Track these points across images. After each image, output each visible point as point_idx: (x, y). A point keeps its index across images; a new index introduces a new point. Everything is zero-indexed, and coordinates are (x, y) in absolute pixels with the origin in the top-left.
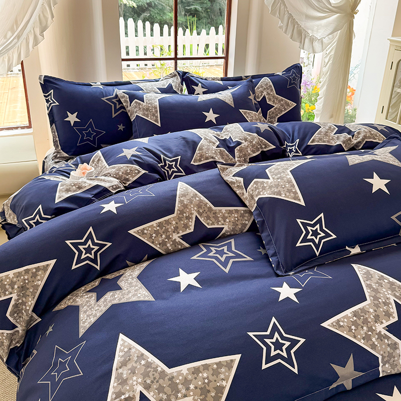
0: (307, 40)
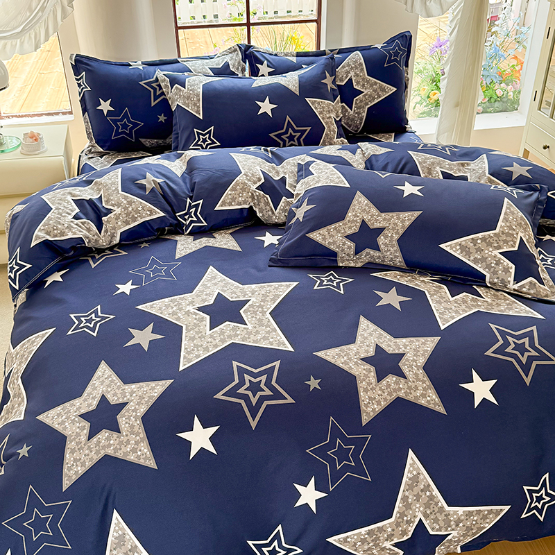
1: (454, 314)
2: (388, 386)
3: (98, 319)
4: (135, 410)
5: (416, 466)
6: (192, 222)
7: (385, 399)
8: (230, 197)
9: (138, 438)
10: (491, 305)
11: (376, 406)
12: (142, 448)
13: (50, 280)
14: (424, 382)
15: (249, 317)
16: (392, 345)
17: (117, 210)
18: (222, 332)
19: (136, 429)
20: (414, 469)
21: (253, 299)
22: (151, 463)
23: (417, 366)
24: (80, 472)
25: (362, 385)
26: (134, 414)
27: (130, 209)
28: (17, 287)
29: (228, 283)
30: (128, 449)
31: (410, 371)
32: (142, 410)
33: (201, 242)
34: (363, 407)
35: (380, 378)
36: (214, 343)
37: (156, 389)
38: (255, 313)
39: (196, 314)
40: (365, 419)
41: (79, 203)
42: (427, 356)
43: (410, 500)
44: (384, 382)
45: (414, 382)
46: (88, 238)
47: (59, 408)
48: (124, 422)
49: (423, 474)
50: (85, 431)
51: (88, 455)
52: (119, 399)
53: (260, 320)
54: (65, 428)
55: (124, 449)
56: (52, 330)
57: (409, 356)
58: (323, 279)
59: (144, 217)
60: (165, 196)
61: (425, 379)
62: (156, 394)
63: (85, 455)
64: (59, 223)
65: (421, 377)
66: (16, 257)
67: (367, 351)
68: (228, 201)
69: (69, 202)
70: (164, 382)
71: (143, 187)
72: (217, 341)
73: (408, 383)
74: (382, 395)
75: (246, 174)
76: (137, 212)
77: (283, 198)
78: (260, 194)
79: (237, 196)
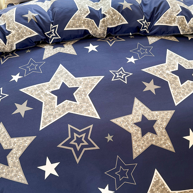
1: (182, 96)
2: (147, 138)
4: (16, 154)
5: (158, 176)
6: (53, 37)
7: (145, 146)
8: (72, 23)
9: (17, 169)
11: (140, 150)
12: (20, 174)
15: (78, 97)
17: (13, 32)
18: (64, 106)
19: (16, 164)
21: (80, 87)
23: (162, 127)
25: (134, 138)
27: (20, 31)
30: (13, 175)
31: (159, 130)
32: (19, 154)
33: (57, 50)
34: (134, 150)
35: (143, 134)
36: (59, 113)
37: (27, 141)
38: (81, 95)
39: (50, 95)
40: (135, 156)
42: (168, 121)
43: (154, 190)
44: (145, 137)
45: (160, 136)
48: (10, 160)
49: (161, 180)
52: (8, 146)
53: (83, 99)
55: (10, 175)
58: (117, 74)
59: (27, 35)
60: (38, 24)
62: (27, 145)
65: (164, 133)
67: (137, 119)
68: (71, 25)
70: (31, 137)
71: (26, 19)
72: (61, 111)
73: (157, 137)
74: (144, 144)
75: (80, 10)
76: (23, 33)
77: (101, 20)
78: (88, 20)
79: (76, 23)
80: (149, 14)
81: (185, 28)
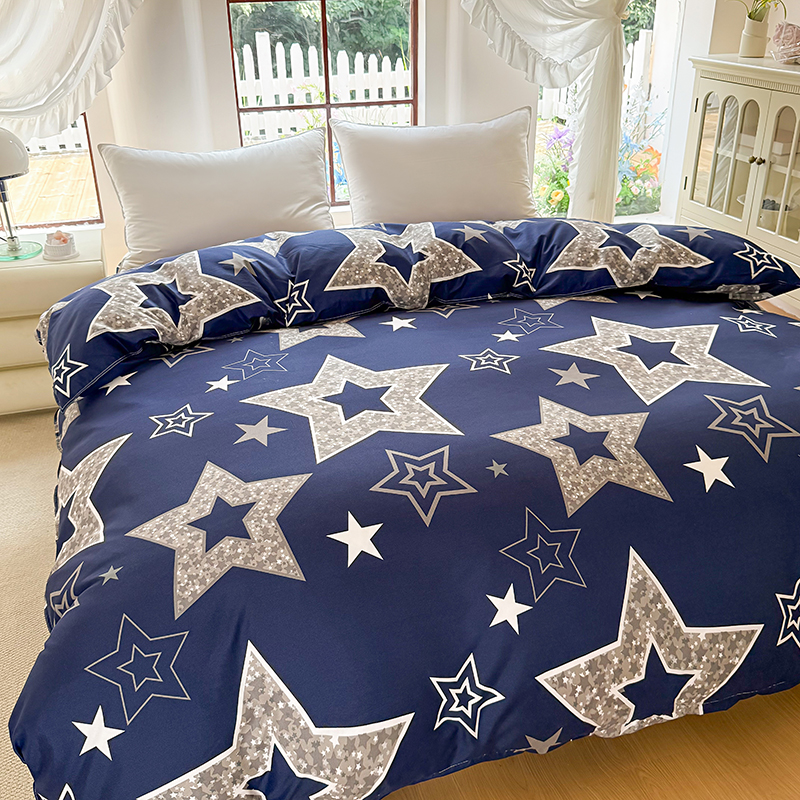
0: (539, 67)
1: (657, 389)
2: (594, 468)
3: (189, 419)
4: (267, 510)
5: (640, 568)
6: (295, 308)
7: (593, 485)
8: (343, 274)
9: (275, 543)
10: (699, 372)
11: (582, 493)
12: (283, 556)
13: (112, 387)
14: (639, 463)
15: (394, 403)
16: (588, 423)
17: (199, 296)
18: (362, 421)
19: (271, 533)
20: (639, 573)
21: (394, 386)
22: (298, 575)
23: (626, 445)
24: (199, 592)
25: (560, 469)
26: (266, 514)
27: (216, 294)
28: (68, 394)
29: (355, 371)
30: (264, 558)
32: (276, 510)
33: (310, 332)
34: (565, 494)
35: (582, 460)
36: (355, 432)
37: (290, 485)
38: (401, 399)
39: (323, 404)
40: (571, 510)
41: (147, 289)
42: (637, 433)
43: (638, 615)
44: (588, 465)
45: (626, 463)
46: (162, 330)
47: (158, 520)
48: (253, 526)
49: (651, 580)
50: (200, 541)
51: (208, 569)
53: (409, 406)
54: (171, 540)
55: (257, 558)
56: (126, 437)
57: (615, 434)
58: (480, 359)
59: (235, 303)
60: (259, 278)
61: (640, 460)
62: (292, 491)
63: (204, 570)
64: (124, 312)
65: (634, 457)
66: (65, 356)
67: (559, 431)
68: (342, 279)
69: (132, 288)
70: (300, 476)
71: (231, 268)
72: (359, 430)
73: (619, 466)
74: (588, 480)
75: (361, 247)
76: (225, 296)
77: (414, 266)
78: (383, 267)
79: (353, 274)
80: (530, 251)
81: (625, 271)
